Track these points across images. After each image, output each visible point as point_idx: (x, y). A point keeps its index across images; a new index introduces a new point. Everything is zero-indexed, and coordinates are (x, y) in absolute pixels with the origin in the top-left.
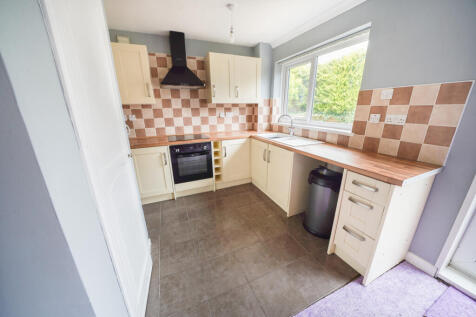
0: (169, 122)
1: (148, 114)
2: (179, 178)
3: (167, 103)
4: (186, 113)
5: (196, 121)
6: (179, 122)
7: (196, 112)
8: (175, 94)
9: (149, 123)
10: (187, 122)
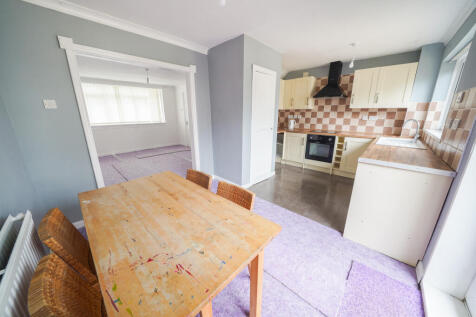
0: (319, 121)
1: (308, 115)
2: (308, 156)
3: (321, 109)
4: (333, 115)
5: (340, 121)
6: (326, 121)
7: (340, 115)
8: (328, 102)
9: (307, 121)
10: (332, 121)
